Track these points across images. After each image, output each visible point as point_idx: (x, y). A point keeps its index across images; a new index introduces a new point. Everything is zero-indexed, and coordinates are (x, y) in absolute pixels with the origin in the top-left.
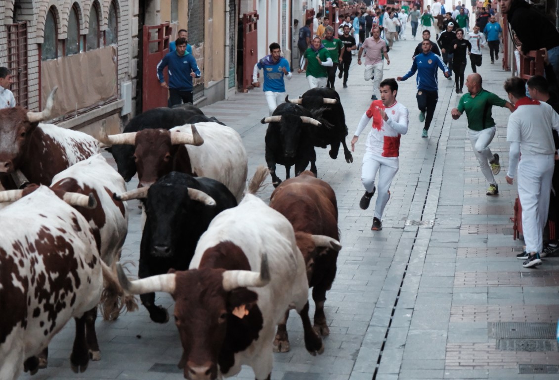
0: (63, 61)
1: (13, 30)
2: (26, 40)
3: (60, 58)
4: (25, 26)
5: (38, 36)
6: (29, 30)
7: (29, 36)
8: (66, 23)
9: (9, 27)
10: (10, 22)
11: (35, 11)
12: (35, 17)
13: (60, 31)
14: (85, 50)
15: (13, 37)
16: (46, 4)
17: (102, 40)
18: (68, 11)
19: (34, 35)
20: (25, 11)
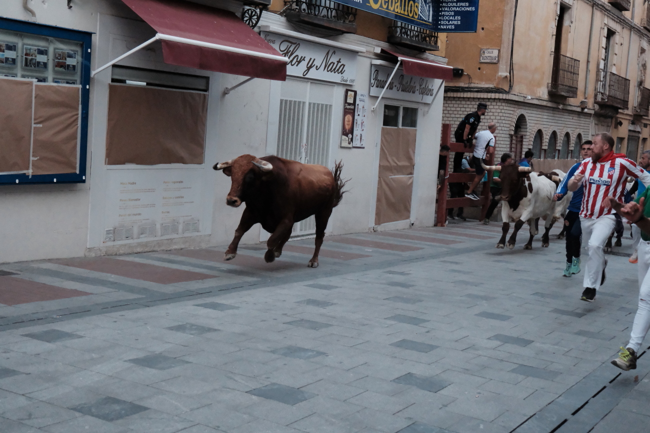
0: (544, 161)
1: (514, 138)
2: (522, 145)
3: (542, 159)
4: (522, 137)
5: (529, 145)
6: (524, 140)
7: (524, 143)
8: (548, 141)
9: (511, 136)
10: (513, 133)
11: (528, 130)
12: (528, 134)
13: (544, 144)
14: (558, 158)
15: (514, 142)
16: (536, 128)
17: (570, 155)
18: (549, 135)
19: (527, 143)
20: (522, 130)
